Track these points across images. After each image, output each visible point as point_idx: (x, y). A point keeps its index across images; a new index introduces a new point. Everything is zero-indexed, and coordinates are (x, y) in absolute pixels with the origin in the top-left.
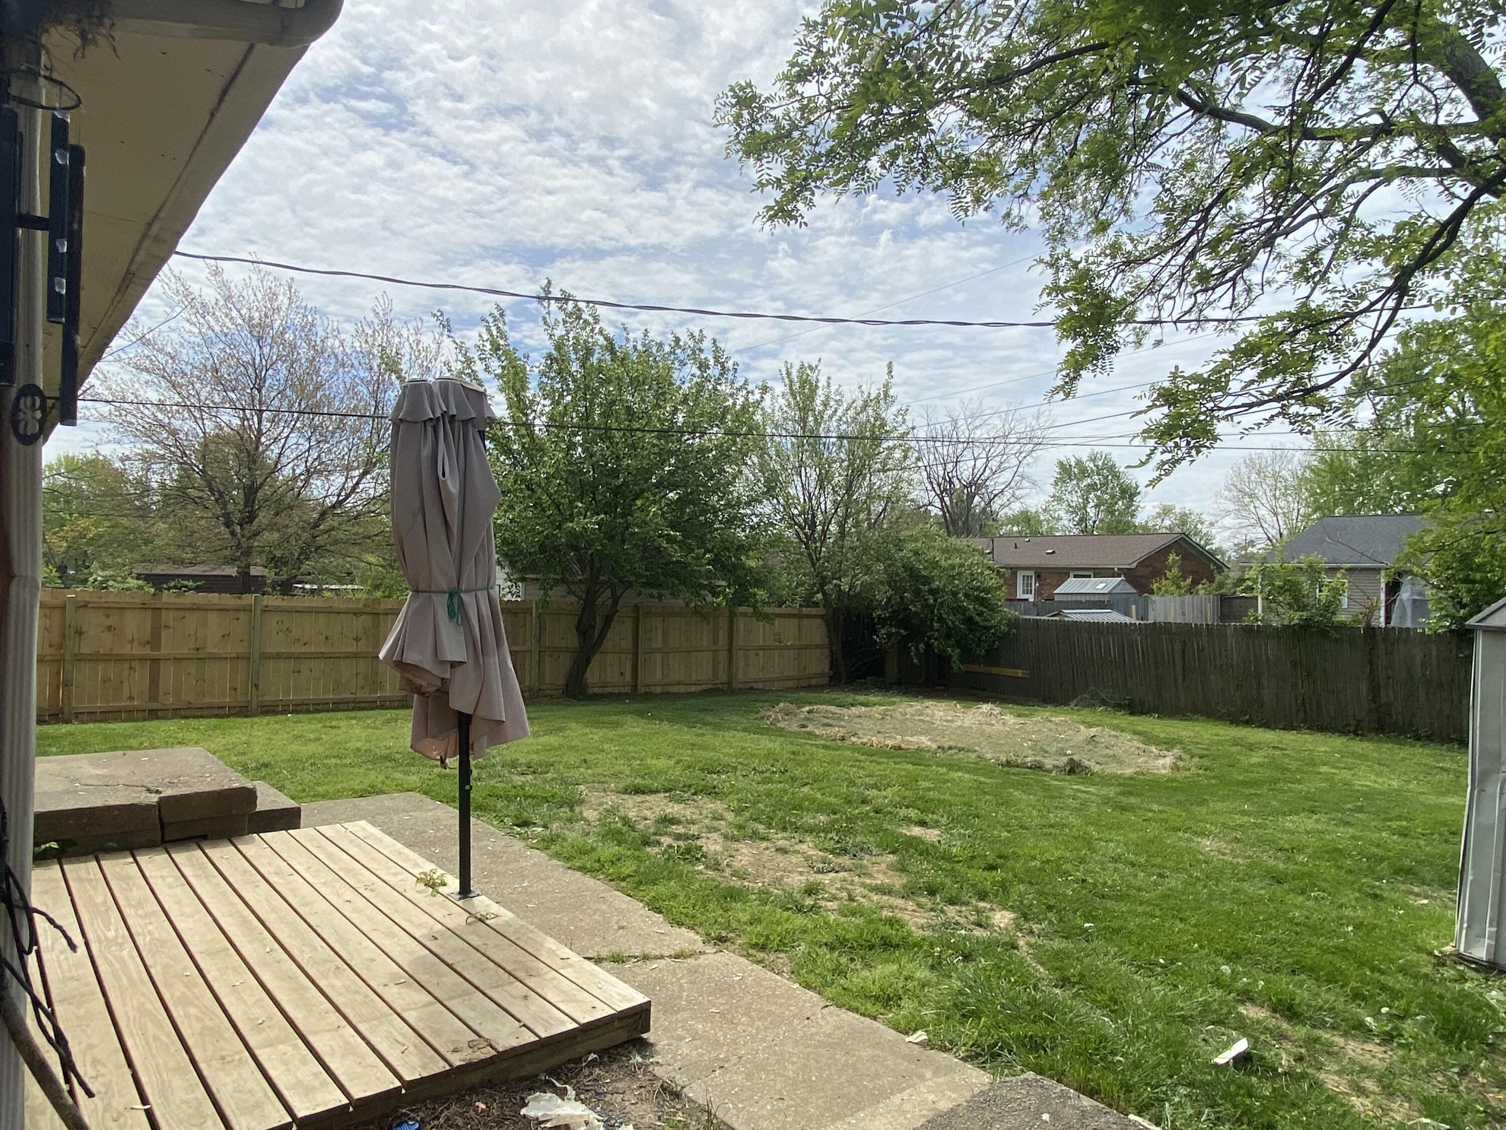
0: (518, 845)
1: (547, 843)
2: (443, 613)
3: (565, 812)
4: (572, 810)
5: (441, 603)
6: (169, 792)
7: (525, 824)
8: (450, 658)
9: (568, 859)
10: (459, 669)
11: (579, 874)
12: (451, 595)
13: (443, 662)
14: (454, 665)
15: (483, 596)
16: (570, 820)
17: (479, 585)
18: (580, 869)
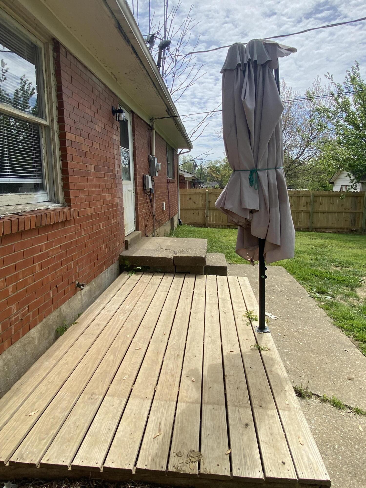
0: (314, 303)
1: (328, 306)
2: (246, 182)
3: (347, 290)
4: (352, 290)
5: (245, 178)
6: (178, 255)
7: (323, 293)
8: (248, 207)
9: (336, 319)
10: (255, 215)
11: (339, 330)
12: (252, 173)
13: (245, 209)
14: (252, 211)
15: (272, 173)
16: (347, 296)
17: (270, 166)
18: (341, 327)
